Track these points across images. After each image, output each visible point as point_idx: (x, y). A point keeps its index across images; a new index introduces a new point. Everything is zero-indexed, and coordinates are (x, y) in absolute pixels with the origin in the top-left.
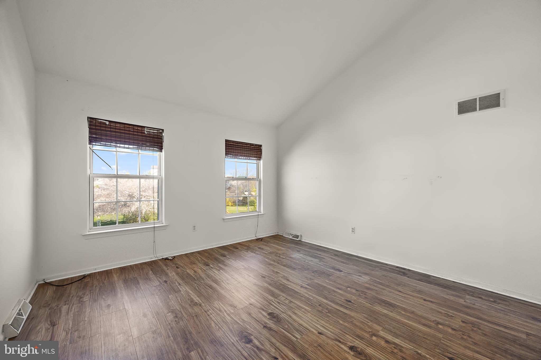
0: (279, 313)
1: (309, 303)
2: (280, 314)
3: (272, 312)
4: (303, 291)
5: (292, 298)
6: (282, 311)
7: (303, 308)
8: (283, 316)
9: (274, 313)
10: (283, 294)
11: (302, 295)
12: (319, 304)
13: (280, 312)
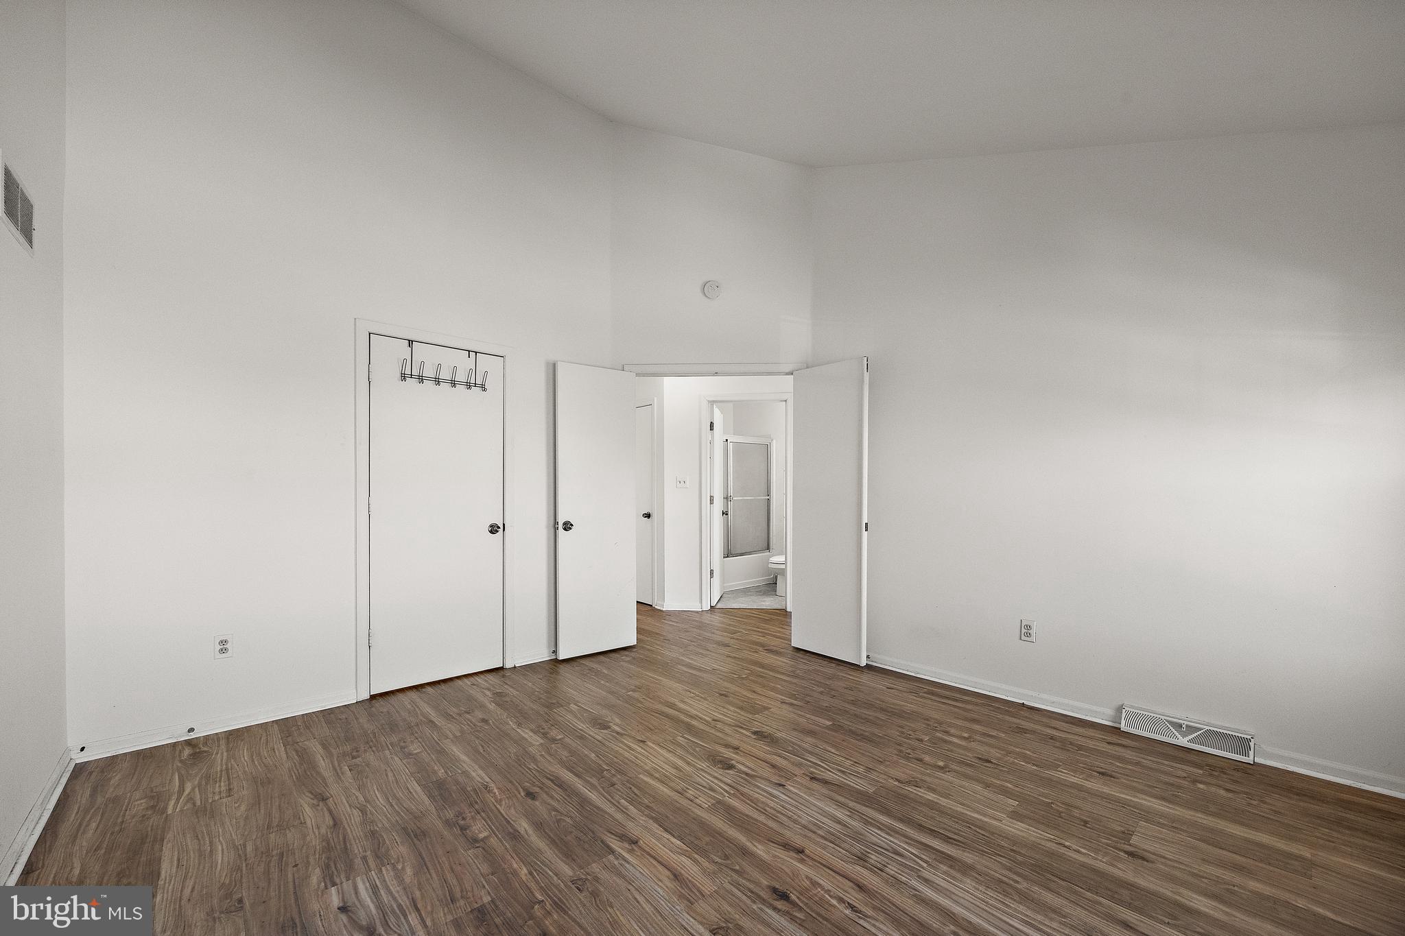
0: (711, 768)
1: (636, 791)
2: (709, 767)
3: (726, 771)
4: (640, 825)
5: (675, 803)
6: (706, 772)
7: (657, 778)
8: (704, 765)
9: (722, 769)
10: (699, 813)
11: (647, 812)
12: (614, 788)
13: (709, 770)
